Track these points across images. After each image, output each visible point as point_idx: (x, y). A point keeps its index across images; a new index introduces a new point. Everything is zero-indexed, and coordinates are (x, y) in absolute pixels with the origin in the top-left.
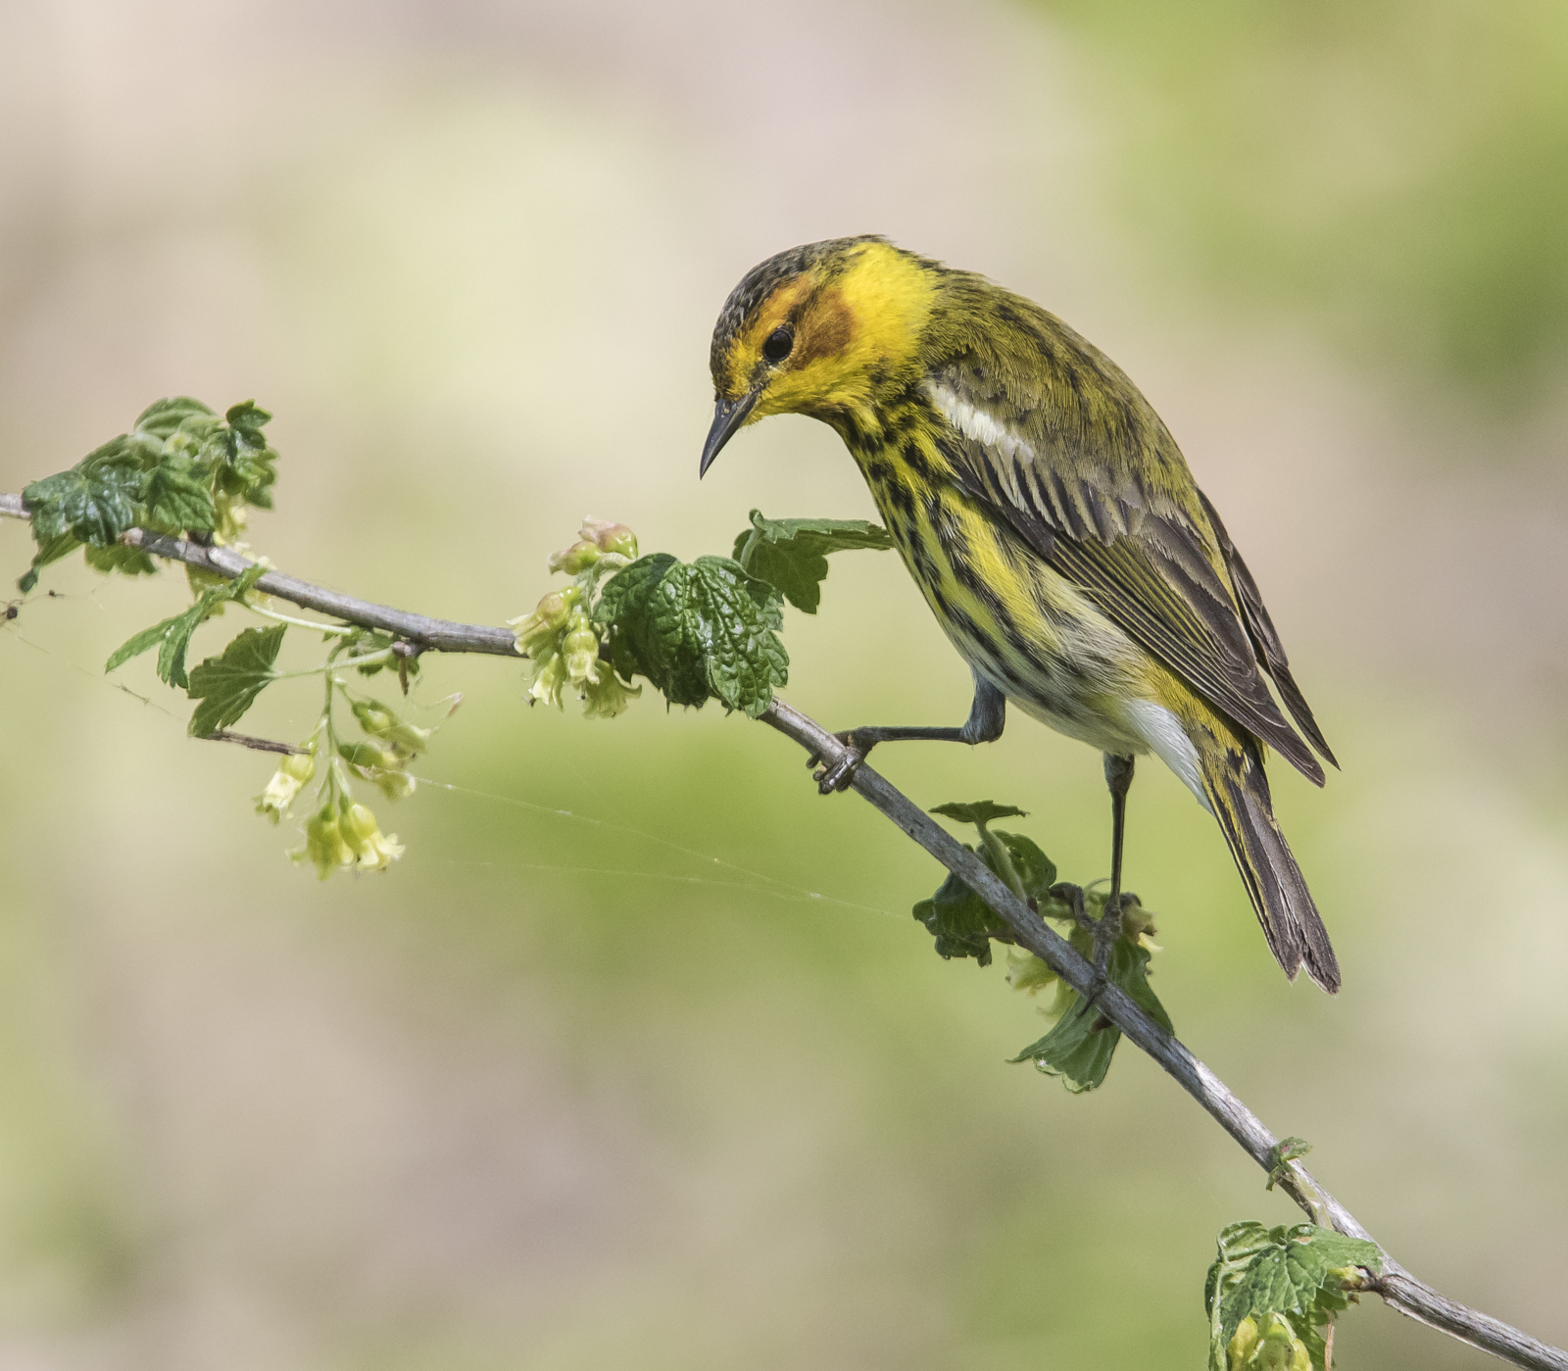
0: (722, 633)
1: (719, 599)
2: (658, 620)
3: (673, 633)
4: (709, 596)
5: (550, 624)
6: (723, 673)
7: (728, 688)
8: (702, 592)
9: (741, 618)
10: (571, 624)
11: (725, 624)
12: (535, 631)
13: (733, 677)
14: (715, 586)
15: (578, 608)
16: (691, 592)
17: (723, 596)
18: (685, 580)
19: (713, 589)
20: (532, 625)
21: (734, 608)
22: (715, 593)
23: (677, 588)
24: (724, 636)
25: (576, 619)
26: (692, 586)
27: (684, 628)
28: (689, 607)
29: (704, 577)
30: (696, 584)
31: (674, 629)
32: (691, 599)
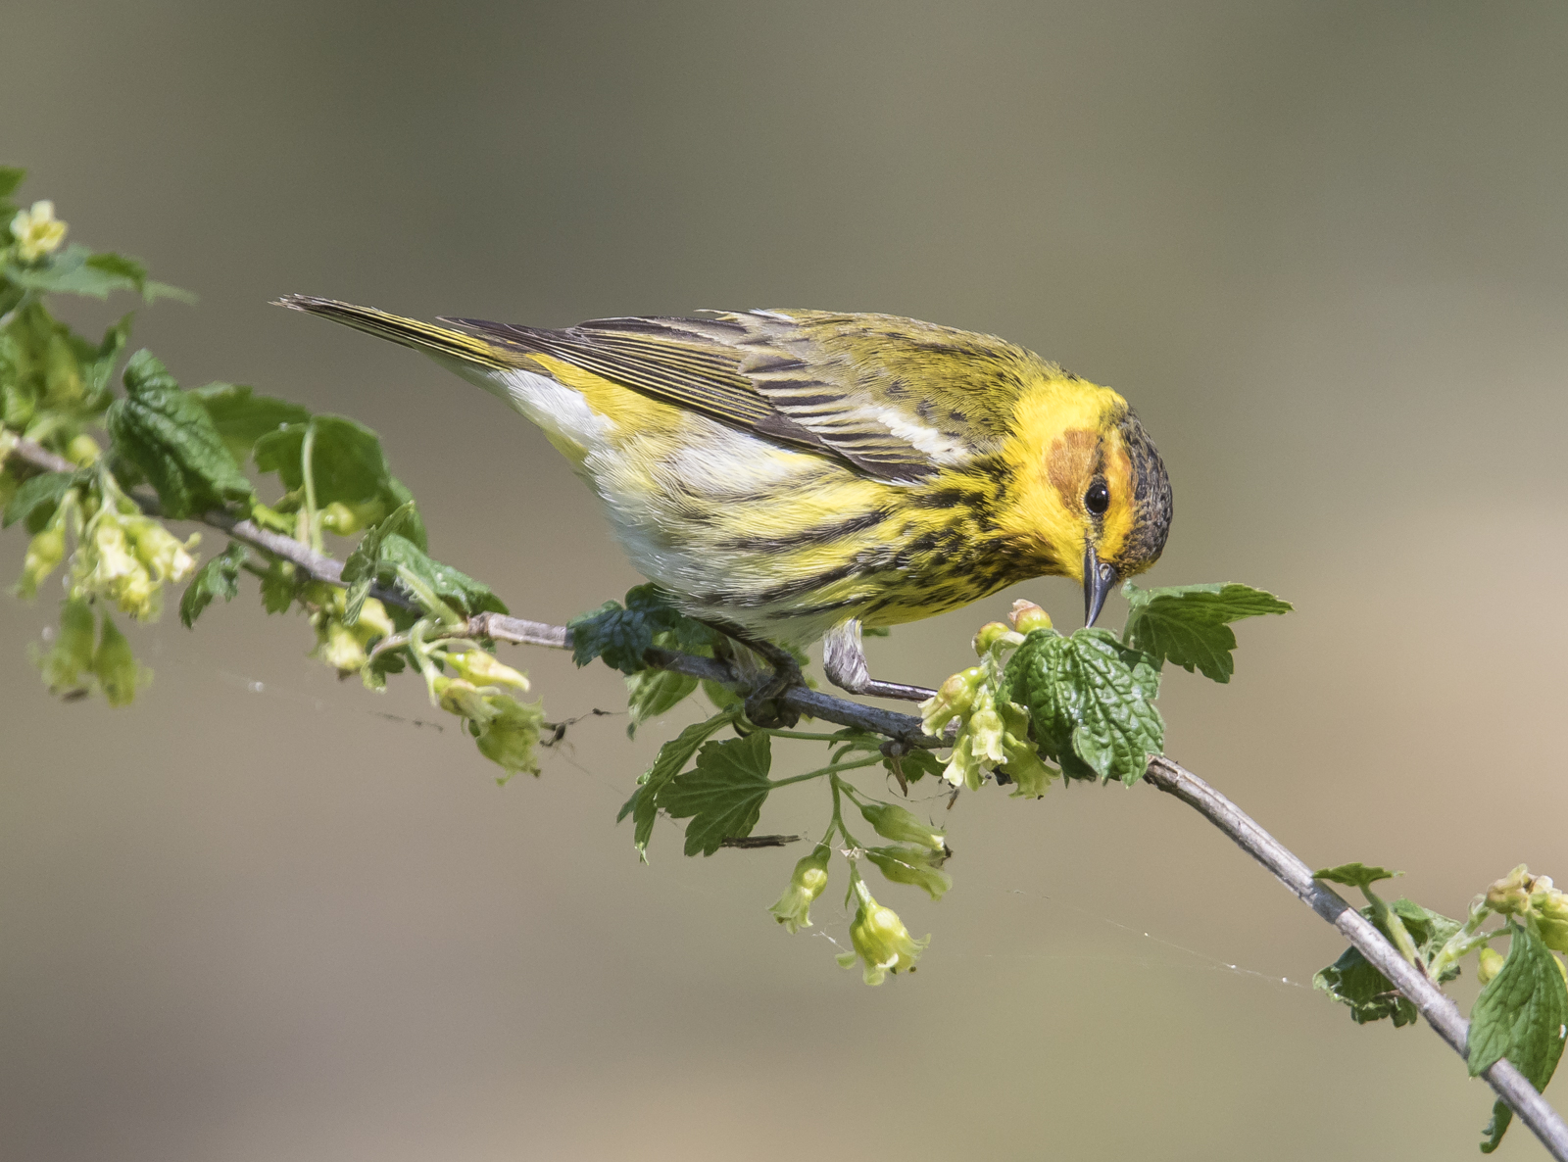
0: (1092, 703)
1: (1091, 670)
2: (1033, 694)
3: (1046, 706)
4: (1081, 668)
5: (951, 705)
6: (1094, 742)
7: (1098, 758)
8: (1075, 665)
9: (1113, 687)
10: (976, 705)
11: (1095, 693)
12: (939, 713)
13: (1104, 746)
14: (1088, 657)
15: (984, 688)
16: (1064, 665)
17: (1093, 666)
18: (1058, 654)
19: (1085, 661)
20: (935, 707)
21: (1105, 678)
22: (1086, 665)
23: (1048, 662)
24: (1094, 706)
25: (980, 699)
26: (1064, 660)
27: (1056, 701)
28: (1062, 680)
29: (1077, 649)
30: (1069, 657)
31: (1046, 702)
32: (1065, 672)
